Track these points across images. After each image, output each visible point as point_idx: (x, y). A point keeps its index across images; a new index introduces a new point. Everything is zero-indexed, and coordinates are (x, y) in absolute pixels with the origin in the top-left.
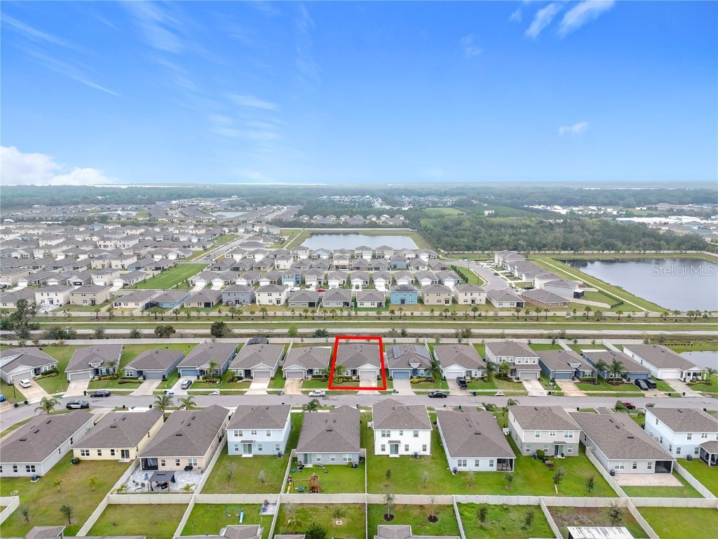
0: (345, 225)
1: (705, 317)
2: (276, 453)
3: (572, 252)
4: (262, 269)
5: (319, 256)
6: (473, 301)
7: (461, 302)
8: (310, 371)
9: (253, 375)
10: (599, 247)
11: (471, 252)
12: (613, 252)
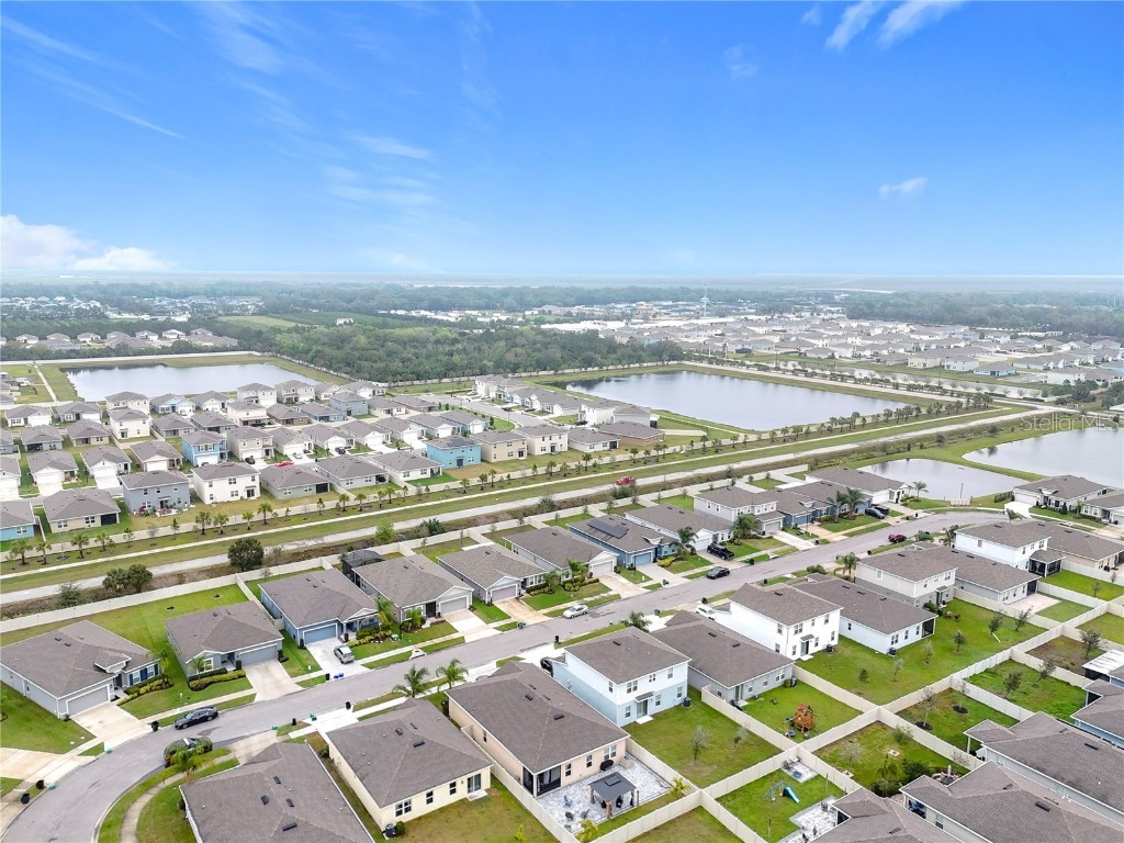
0: (119, 351)
1: (807, 433)
2: (679, 701)
3: (552, 372)
4: (93, 442)
5: (174, 408)
6: (553, 448)
7: (538, 452)
8: (524, 582)
9: (439, 610)
10: (577, 363)
11: (423, 382)
12: (596, 369)
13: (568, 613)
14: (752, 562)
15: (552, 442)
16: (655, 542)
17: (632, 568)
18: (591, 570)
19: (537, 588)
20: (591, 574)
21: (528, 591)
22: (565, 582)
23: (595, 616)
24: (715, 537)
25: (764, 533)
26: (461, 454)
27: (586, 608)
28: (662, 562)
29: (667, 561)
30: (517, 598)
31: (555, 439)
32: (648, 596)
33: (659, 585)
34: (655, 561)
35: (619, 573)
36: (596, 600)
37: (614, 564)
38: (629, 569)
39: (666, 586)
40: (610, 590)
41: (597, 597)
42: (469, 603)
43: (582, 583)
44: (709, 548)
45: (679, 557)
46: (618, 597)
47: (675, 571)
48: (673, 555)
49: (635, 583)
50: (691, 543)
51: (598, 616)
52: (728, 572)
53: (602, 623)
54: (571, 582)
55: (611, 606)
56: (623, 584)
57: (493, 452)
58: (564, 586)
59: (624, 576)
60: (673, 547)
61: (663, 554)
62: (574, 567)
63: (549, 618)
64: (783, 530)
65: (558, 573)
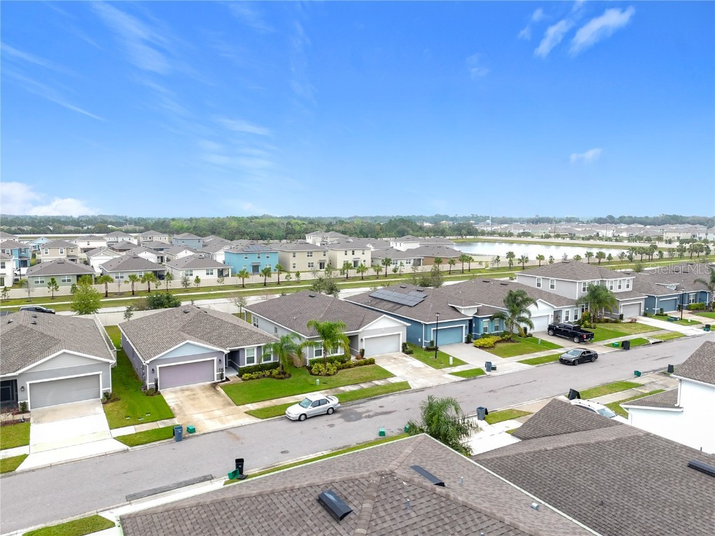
6: (355, 264)
7: (340, 266)
8: (233, 358)
9: (25, 397)
13: (294, 411)
14: (625, 346)
15: (354, 256)
16: (469, 313)
17: (433, 348)
18: (361, 346)
19: (261, 368)
20: (363, 352)
21: (242, 372)
22: (313, 362)
23: (349, 417)
24: (557, 315)
25: (621, 317)
26: (257, 261)
27: (334, 402)
28: (482, 342)
29: (490, 341)
30: (214, 385)
31: (358, 254)
32: (460, 386)
33: (479, 372)
34: (468, 341)
35: (409, 353)
36: (362, 390)
37: (403, 339)
38: (428, 349)
39: (493, 373)
40: (392, 376)
41: (365, 386)
42: (105, 386)
43: (343, 363)
44: (550, 328)
45: (507, 338)
46: (404, 387)
47: (504, 354)
48: (498, 334)
49: (437, 368)
50: (525, 315)
51: (359, 417)
52: (596, 356)
53: (362, 431)
54: (323, 361)
55: (388, 402)
56: (414, 368)
57: (292, 261)
58: (310, 368)
59: (418, 358)
60: (496, 322)
61: (482, 331)
62: (327, 334)
63: (253, 420)
64: (645, 315)
65: (297, 342)
